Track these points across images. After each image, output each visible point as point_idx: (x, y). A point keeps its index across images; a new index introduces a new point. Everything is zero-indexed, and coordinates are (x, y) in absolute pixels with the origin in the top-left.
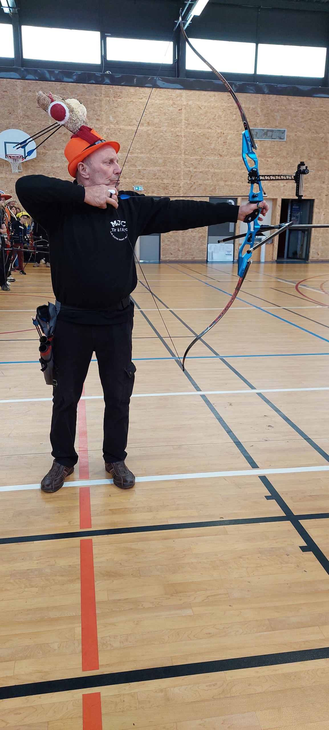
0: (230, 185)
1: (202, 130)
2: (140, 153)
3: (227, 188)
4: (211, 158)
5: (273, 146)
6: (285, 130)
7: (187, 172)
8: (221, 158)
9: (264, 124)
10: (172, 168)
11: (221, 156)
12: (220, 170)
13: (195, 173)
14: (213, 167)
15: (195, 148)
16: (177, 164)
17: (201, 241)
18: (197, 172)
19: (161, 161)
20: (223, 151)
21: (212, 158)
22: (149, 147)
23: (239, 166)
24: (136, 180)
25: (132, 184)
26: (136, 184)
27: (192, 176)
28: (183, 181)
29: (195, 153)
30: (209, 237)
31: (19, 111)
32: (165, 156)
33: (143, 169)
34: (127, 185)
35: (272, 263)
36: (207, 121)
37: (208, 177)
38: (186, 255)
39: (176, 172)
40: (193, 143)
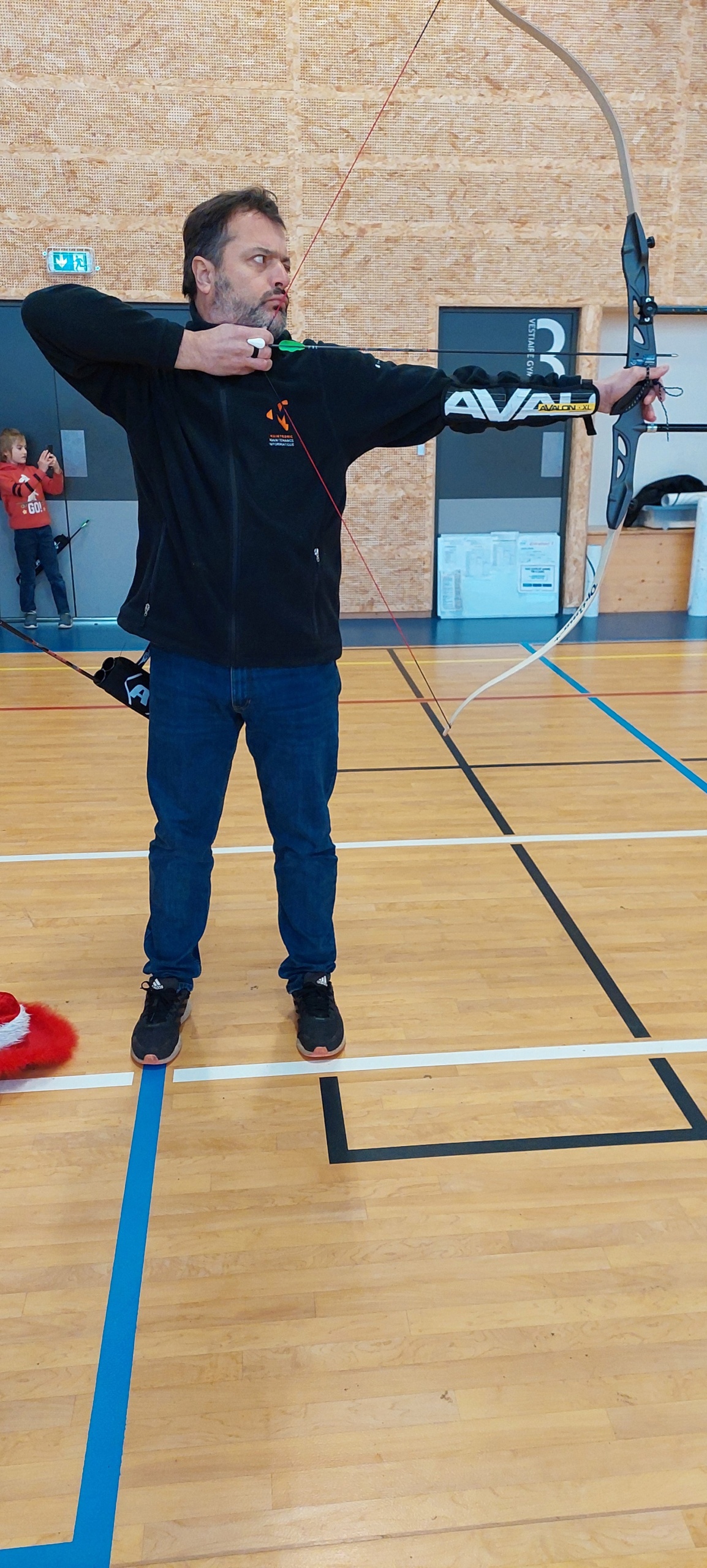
0: (545, 244)
2: (66, 72)
3: (527, 258)
4: (443, 100)
7: (323, 176)
8: (498, 100)
10: (239, 152)
11: (496, 86)
12: (489, 161)
13: (361, 179)
14: (454, 146)
15: (358, 43)
16: (266, 131)
17: (402, 523)
18: (372, 175)
19: (179, 116)
20: (508, 62)
21: (447, 97)
22: (113, 39)
23: (590, 138)
24: (55, 221)
25: (37, 240)
26: (59, 237)
27: (347, 195)
28: (300, 221)
29: (359, 71)
30: (441, 501)
32: (204, 87)
33: (90, 161)
34: (13, 245)
37: (429, 201)
39: (265, 174)
40: (347, 15)
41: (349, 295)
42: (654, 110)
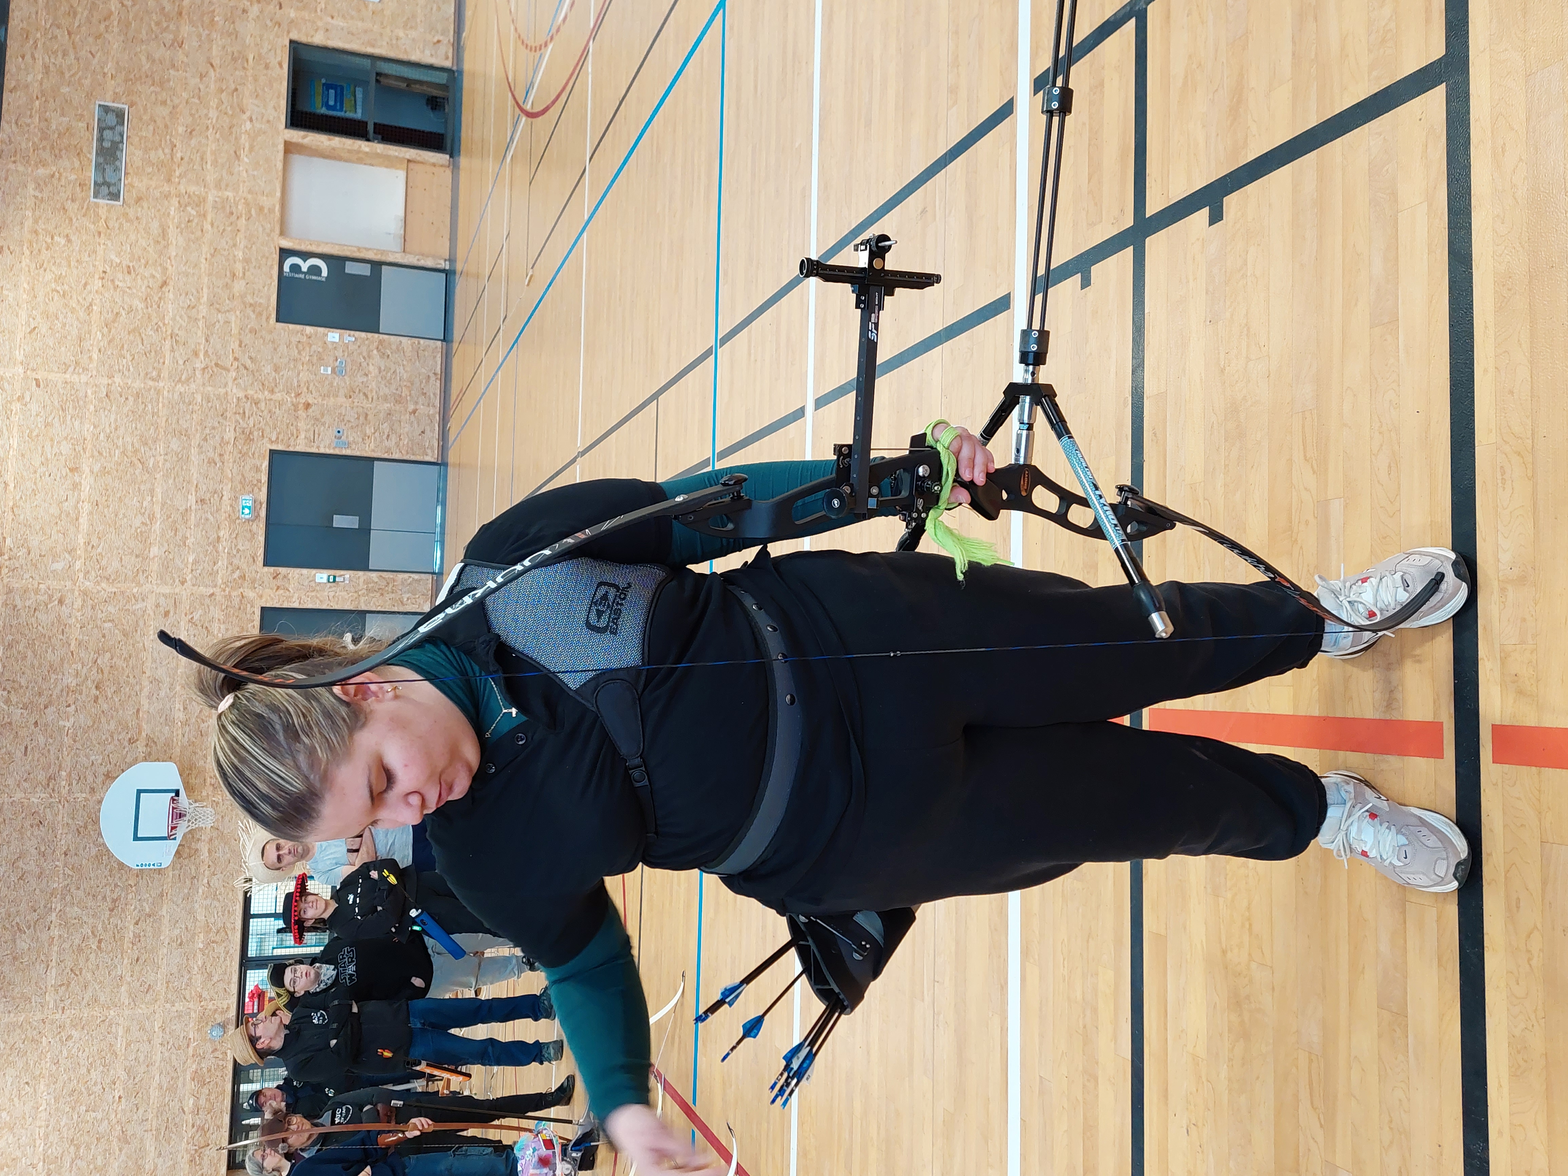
0: (245, 265)
1: (94, 329)
2: (153, 497)
3: (253, 274)
4: (171, 311)
5: (143, 141)
6: (100, 106)
7: (207, 376)
8: (172, 283)
9: (81, 163)
10: (194, 417)
11: (165, 283)
12: (202, 290)
13: (209, 356)
14: (193, 308)
15: (141, 352)
16: (184, 402)
17: (392, 353)
18: (207, 351)
19: (175, 445)
20: (153, 276)
21: (170, 309)
22: (137, 472)
23: (192, 237)
24: (225, 512)
25: (235, 523)
26: (234, 512)
27: (217, 365)
28: (229, 390)
29: (155, 352)
30: (381, 331)
31: (36, 801)
32: (161, 430)
33: (196, 491)
34: (237, 535)
35: (459, 168)
36: (69, 314)
37: (222, 322)
38: (428, 394)
39: (205, 405)
40: (128, 355)
41: (268, 369)
42: (179, 202)
